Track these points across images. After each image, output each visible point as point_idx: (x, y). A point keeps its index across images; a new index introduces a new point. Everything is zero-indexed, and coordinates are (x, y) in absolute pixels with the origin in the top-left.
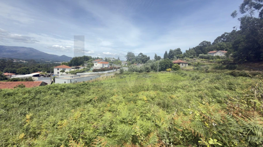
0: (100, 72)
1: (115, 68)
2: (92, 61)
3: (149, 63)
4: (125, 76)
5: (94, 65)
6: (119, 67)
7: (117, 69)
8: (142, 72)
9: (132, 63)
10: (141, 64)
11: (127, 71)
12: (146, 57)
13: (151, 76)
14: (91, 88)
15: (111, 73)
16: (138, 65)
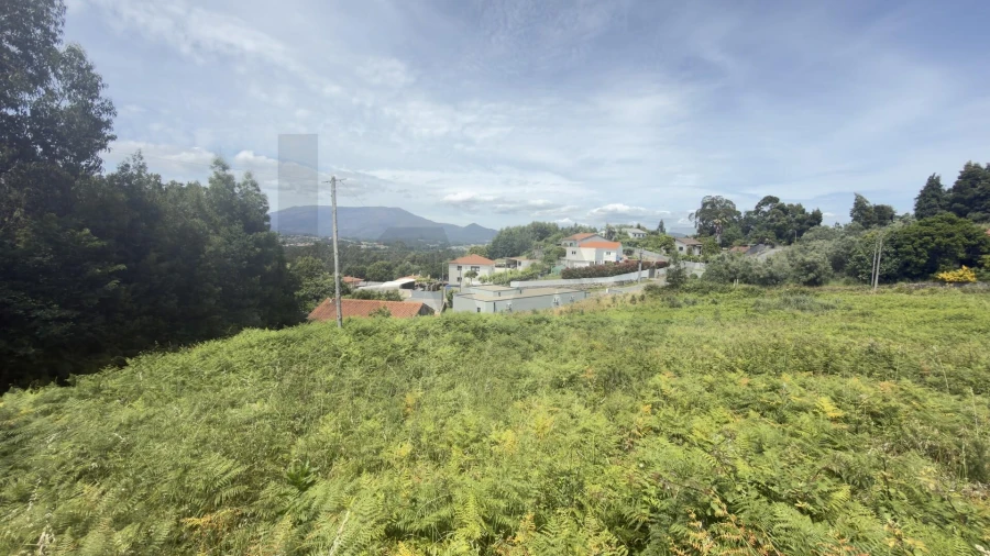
0: (586, 281)
1: (646, 266)
2: (559, 238)
3: (814, 243)
4: (691, 297)
5: (564, 254)
6: (666, 259)
7: (654, 268)
8: (775, 285)
9: (726, 243)
10: (773, 247)
11: (700, 276)
12: (800, 216)
13: (831, 303)
14: (565, 337)
15: (630, 282)
16: (753, 250)
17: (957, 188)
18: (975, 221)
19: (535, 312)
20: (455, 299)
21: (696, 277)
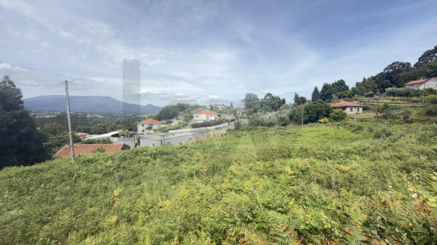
0: (203, 128)
1: (227, 121)
2: (190, 110)
3: (283, 111)
4: (244, 133)
5: (193, 118)
6: (234, 118)
7: (229, 122)
8: (272, 126)
9: (255, 111)
10: (271, 112)
11: (247, 124)
12: (278, 100)
13: (290, 132)
14: (194, 154)
15: (221, 128)
16: (265, 113)
17: (322, 91)
18: (327, 102)
19: (180, 144)
20: (141, 141)
21: (245, 125)
